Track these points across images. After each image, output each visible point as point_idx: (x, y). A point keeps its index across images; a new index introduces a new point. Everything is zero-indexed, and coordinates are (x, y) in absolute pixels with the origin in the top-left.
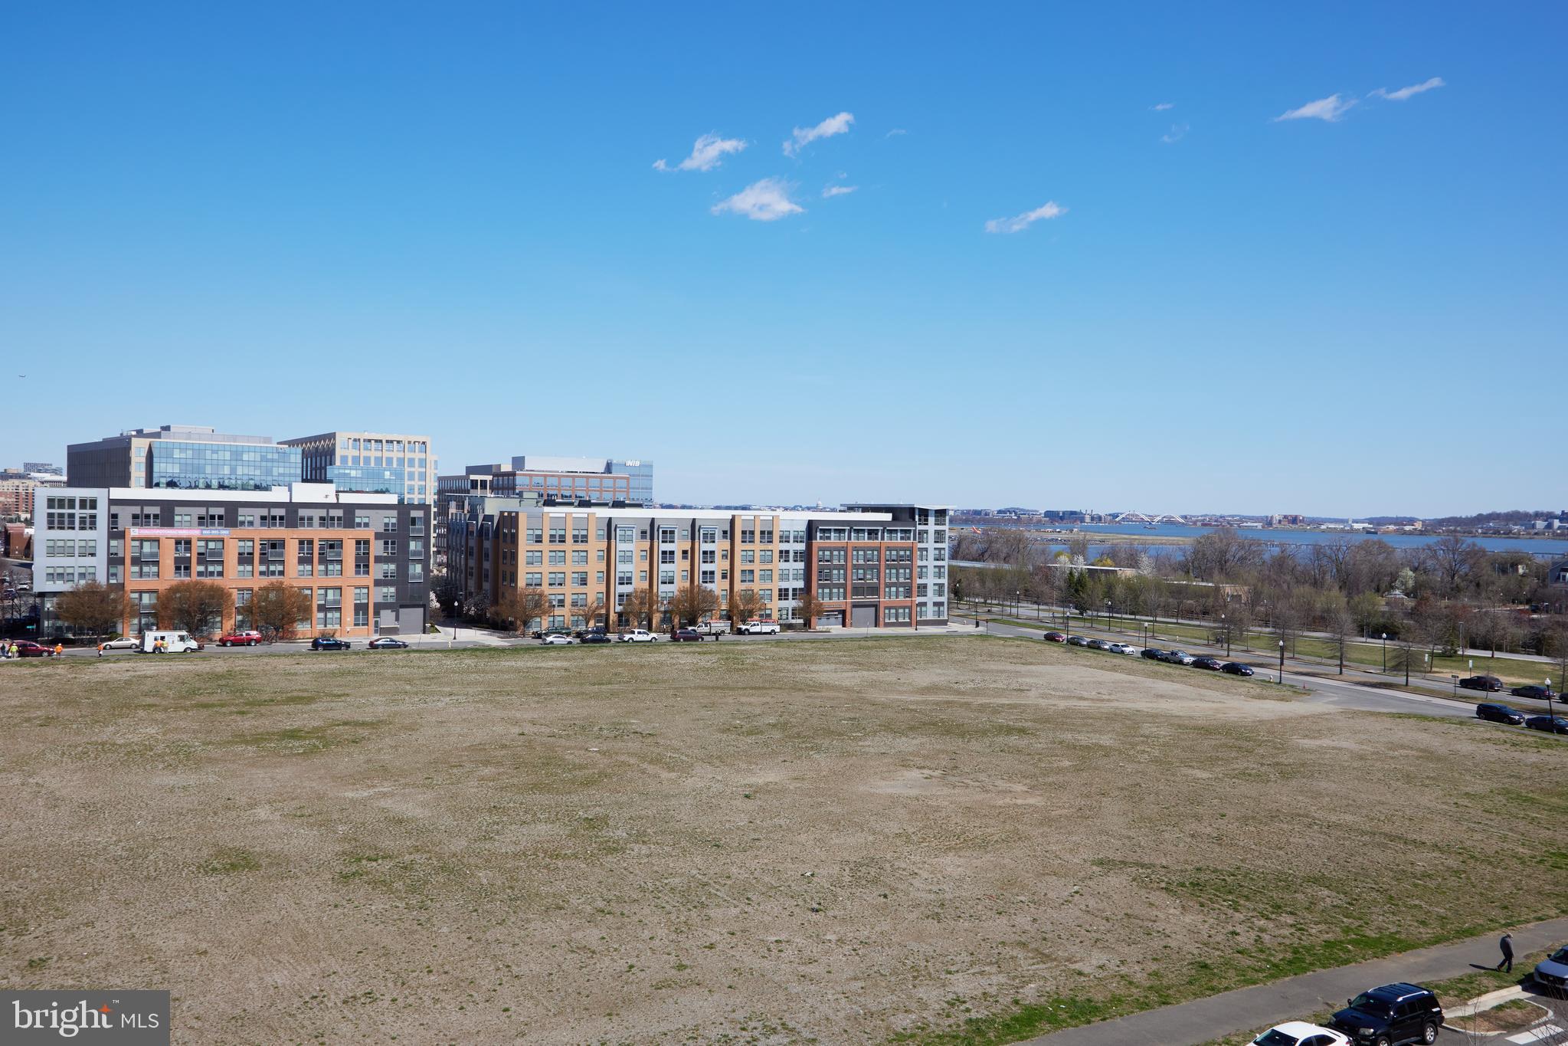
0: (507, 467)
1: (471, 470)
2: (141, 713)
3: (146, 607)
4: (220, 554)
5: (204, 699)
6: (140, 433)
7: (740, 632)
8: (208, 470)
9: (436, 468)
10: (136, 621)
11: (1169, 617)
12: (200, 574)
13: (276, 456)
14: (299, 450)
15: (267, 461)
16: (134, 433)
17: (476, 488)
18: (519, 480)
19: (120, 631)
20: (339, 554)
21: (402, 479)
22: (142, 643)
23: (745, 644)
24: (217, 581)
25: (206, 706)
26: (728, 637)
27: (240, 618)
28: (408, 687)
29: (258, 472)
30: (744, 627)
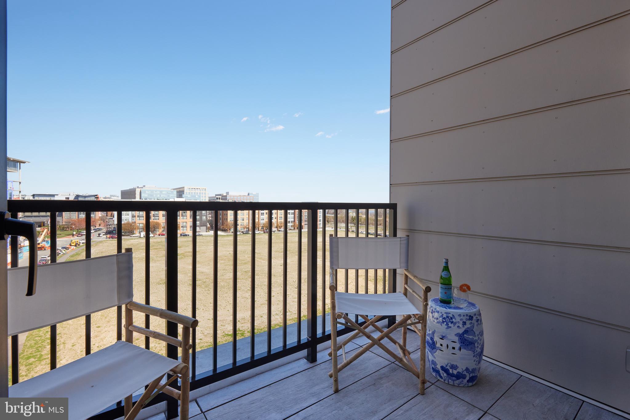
0: (225, 194)
1: (216, 195)
2: (141, 251)
3: (141, 227)
4: (158, 215)
5: (156, 247)
6: (138, 187)
7: (279, 231)
8: (154, 196)
9: (208, 195)
10: (139, 230)
11: (373, 225)
12: (153, 219)
13: (170, 192)
14: (176, 191)
15: (168, 193)
16: (137, 187)
17: (218, 199)
18: (228, 197)
19: (135, 232)
20: (186, 214)
21: (200, 197)
22: (140, 235)
23: (280, 233)
24: (157, 221)
25: (156, 249)
26: (276, 232)
27: (163, 229)
28: (203, 244)
29: (166, 196)
30: (280, 230)
